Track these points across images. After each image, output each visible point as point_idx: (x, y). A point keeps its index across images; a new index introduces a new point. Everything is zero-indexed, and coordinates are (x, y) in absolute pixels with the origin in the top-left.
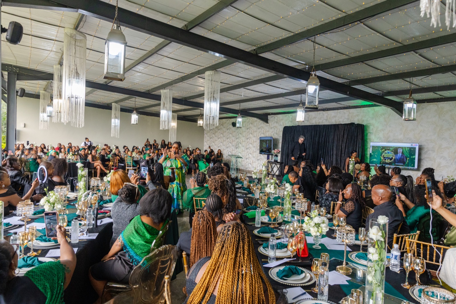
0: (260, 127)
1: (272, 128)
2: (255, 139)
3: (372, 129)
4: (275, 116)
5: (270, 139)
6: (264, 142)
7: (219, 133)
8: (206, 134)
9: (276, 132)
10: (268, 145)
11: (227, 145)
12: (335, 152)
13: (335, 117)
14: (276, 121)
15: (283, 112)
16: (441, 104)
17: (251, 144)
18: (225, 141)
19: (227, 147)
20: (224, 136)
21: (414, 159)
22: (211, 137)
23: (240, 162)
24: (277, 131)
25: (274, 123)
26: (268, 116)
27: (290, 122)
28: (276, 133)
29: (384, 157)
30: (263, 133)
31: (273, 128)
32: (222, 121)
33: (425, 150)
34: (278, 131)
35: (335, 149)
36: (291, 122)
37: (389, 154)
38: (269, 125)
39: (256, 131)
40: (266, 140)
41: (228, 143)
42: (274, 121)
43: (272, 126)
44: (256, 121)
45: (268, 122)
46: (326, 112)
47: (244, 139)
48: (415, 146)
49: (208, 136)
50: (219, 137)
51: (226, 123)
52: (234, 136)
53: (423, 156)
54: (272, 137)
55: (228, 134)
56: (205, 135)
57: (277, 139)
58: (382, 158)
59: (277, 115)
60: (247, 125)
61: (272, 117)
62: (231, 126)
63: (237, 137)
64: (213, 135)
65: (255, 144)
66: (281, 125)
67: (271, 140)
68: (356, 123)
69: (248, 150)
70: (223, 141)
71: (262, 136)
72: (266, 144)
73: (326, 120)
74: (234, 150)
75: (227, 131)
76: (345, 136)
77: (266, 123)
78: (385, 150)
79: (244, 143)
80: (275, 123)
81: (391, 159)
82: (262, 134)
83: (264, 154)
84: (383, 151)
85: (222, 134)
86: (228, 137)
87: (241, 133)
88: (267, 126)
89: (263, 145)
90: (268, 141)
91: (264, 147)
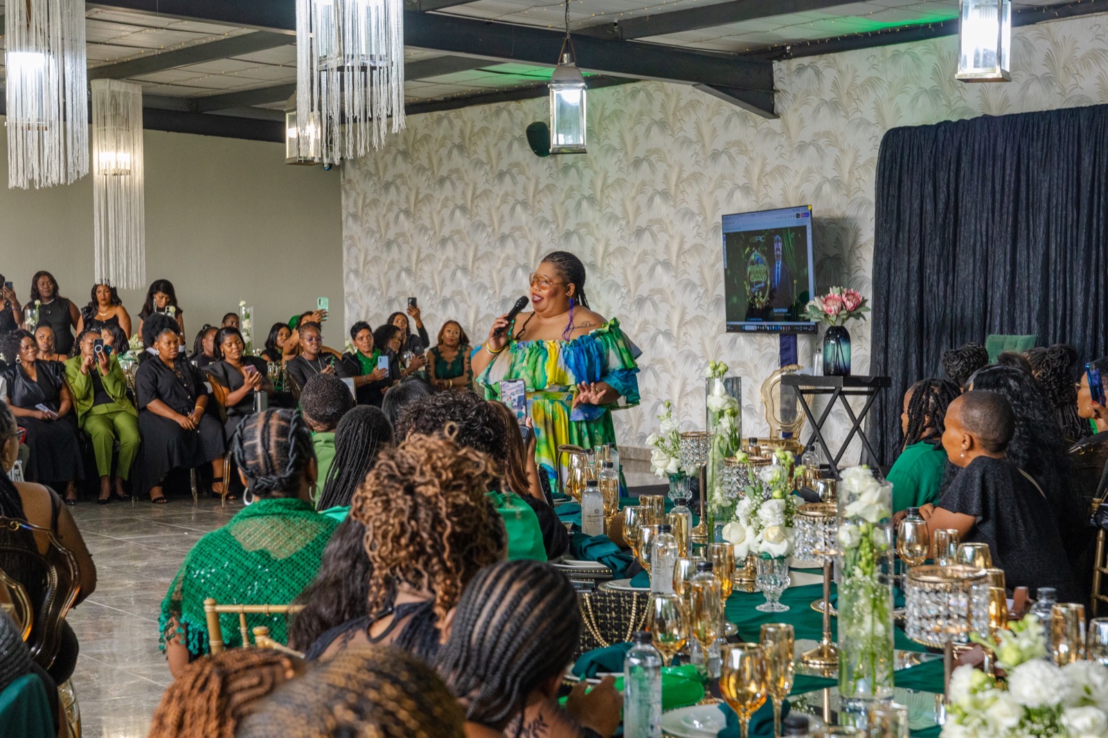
0: (719, 145)
1: (802, 147)
2: (688, 231)
4: (821, 61)
5: (790, 222)
6: (757, 245)
7: (444, 204)
8: (355, 216)
9: (830, 174)
10: (779, 265)
14: (829, 95)
15: (874, 34)
17: (666, 265)
18: (488, 256)
20: (479, 226)
22: (391, 235)
24: (837, 163)
25: (817, 110)
26: (776, 65)
27: (924, 100)
28: (837, 183)
30: (746, 189)
31: (812, 150)
32: (458, 123)
34: (847, 163)
36: (935, 94)
38: (786, 129)
39: (696, 177)
40: (771, 234)
41: (507, 272)
42: (815, 101)
43: (807, 136)
44: (693, 105)
45: (779, 107)
49: (370, 232)
50: (446, 232)
51: (484, 131)
52: (544, 222)
54: (803, 211)
55: (506, 209)
56: (350, 228)
57: (844, 219)
59: (836, 55)
60: (629, 139)
61: (801, 69)
62: (520, 155)
64: (406, 224)
65: (692, 268)
67: (804, 228)
69: (648, 311)
70: (476, 259)
71: (742, 204)
72: (771, 262)
75: (499, 190)
77: (759, 119)
79: (617, 263)
80: (825, 111)
82: (738, 195)
83: (760, 330)
85: (463, 209)
86: (506, 230)
87: (591, 200)
88: (771, 133)
89: (749, 269)
90: (778, 241)
91: (752, 285)
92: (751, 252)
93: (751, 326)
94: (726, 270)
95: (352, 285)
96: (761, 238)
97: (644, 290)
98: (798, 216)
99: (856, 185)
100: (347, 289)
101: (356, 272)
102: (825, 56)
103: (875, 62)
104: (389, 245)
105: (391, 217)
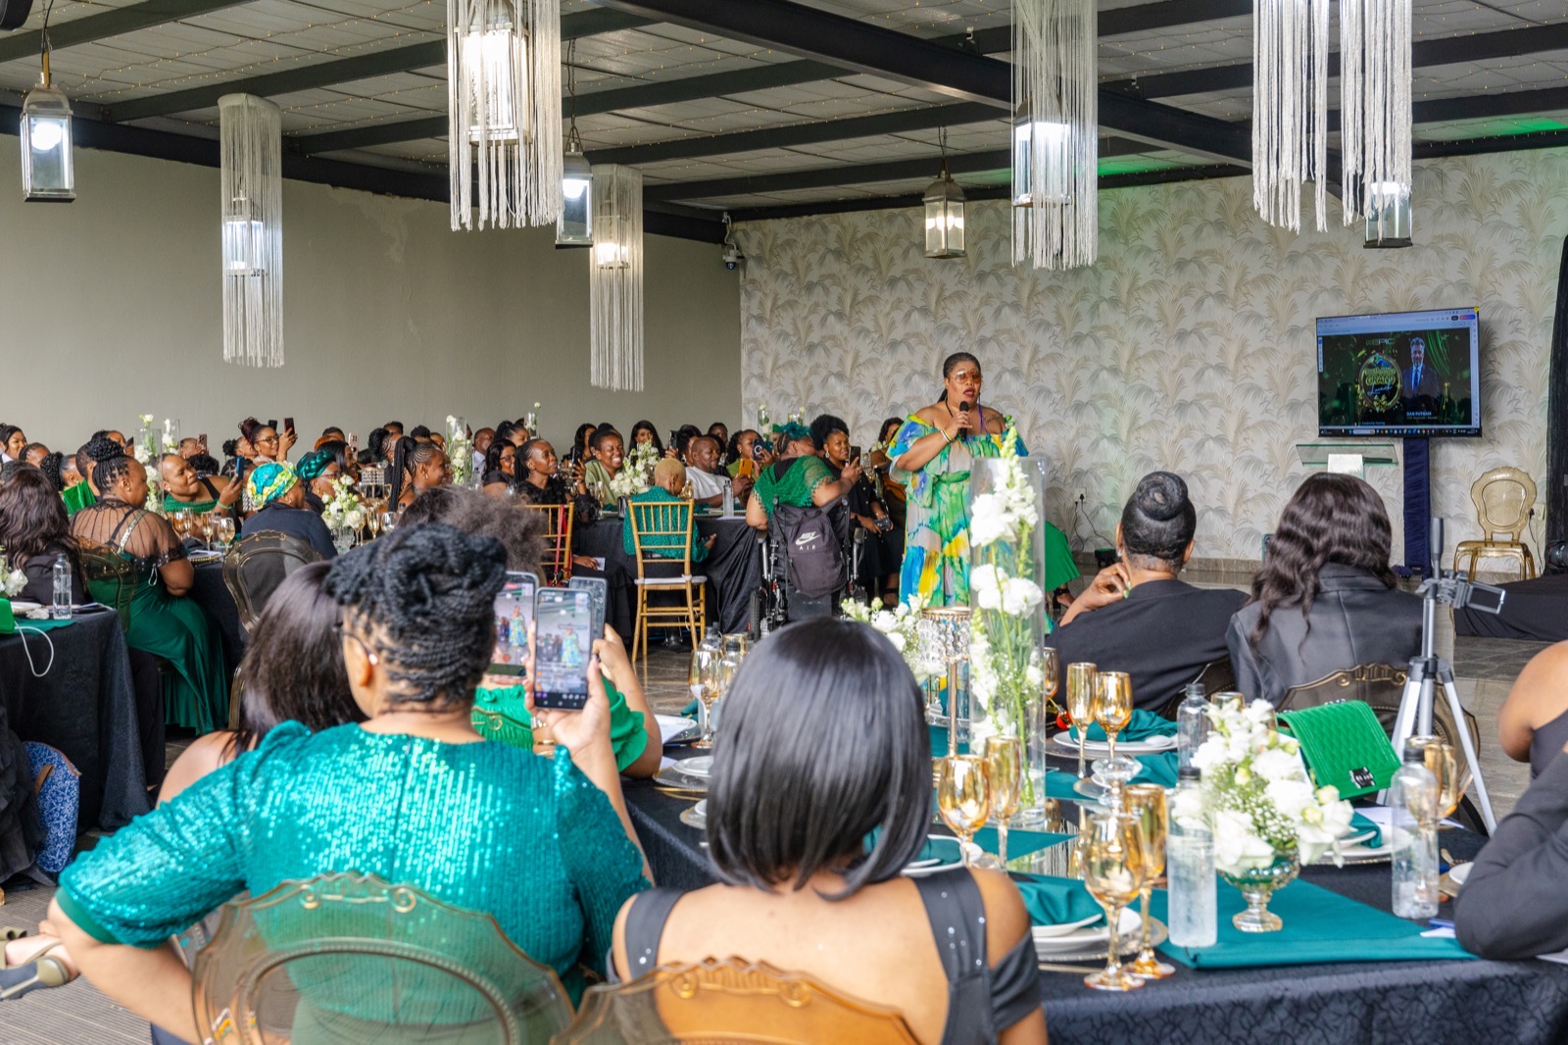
6: (1380, 349)
8: (760, 319)
9: (1454, 277)
10: (1418, 367)
14: (1452, 198)
15: (1522, 136)
17: (1220, 368)
22: (814, 339)
24: (1464, 266)
28: (1463, 286)
30: (1337, 292)
39: (1265, 279)
42: (1436, 203)
47: (1144, 338)
49: (783, 336)
56: (751, 330)
59: (1468, 158)
63: (1084, 329)
64: (836, 327)
65: (1259, 374)
67: (1466, 332)
71: (1330, 308)
79: (1149, 367)
82: (1324, 297)
83: (1379, 435)
85: (924, 311)
87: (1114, 302)
89: (1364, 372)
90: (1418, 343)
91: (1367, 389)
92: (1369, 354)
93: (1358, 429)
94: (1320, 375)
95: (754, 390)
96: (1386, 341)
97: (1187, 395)
98: (1455, 318)
99: (1491, 288)
100: (745, 395)
101: (761, 378)
102: (1451, 158)
103: (1521, 165)
104: (811, 348)
105: (815, 319)
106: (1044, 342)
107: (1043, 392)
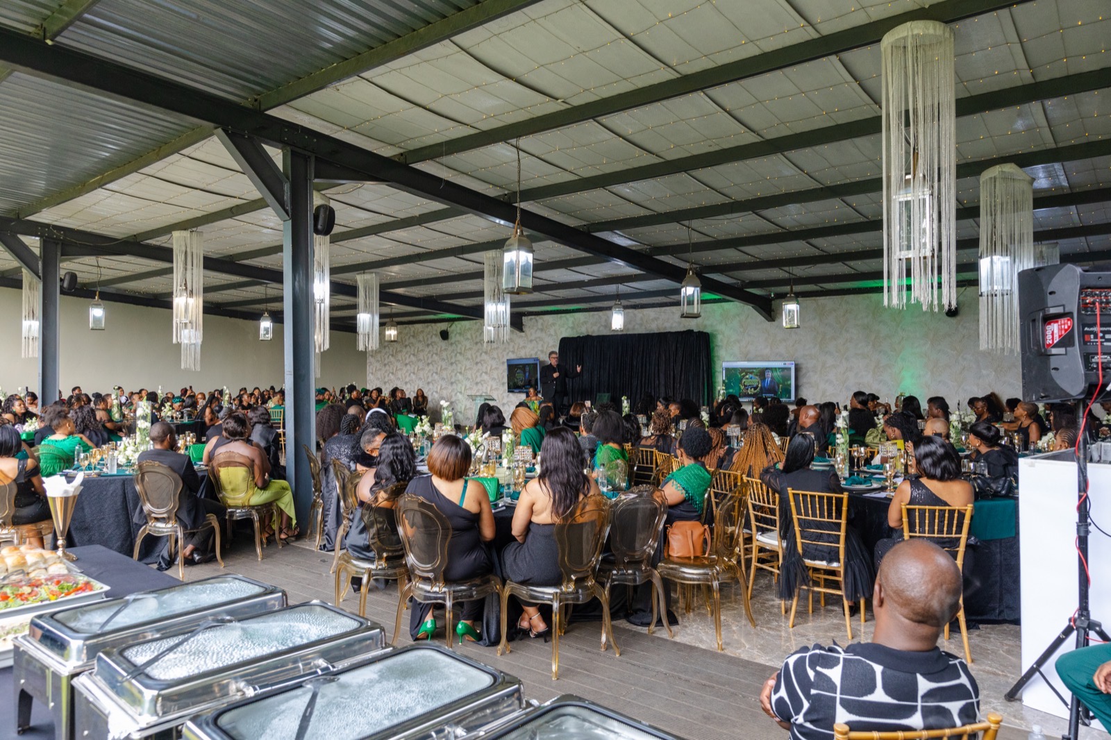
1: (531, 341)
2: (494, 363)
3: (721, 340)
4: (538, 318)
5: (531, 362)
6: (519, 368)
7: (407, 353)
8: (372, 356)
9: (540, 349)
10: (527, 374)
11: (428, 377)
12: (662, 382)
13: (656, 319)
14: (540, 327)
15: (555, 311)
16: (822, 300)
17: (486, 373)
18: (423, 369)
19: (428, 383)
20: (420, 360)
21: (790, 385)
22: (386, 362)
23: (460, 412)
24: (542, 346)
25: (536, 331)
26: (524, 318)
27: (569, 330)
28: (542, 351)
29: (745, 386)
30: (513, 352)
31: (534, 342)
32: (413, 329)
33: (804, 371)
35: (662, 375)
36: (573, 328)
37: (753, 380)
38: (526, 335)
39: (497, 348)
40: (524, 366)
41: (430, 374)
42: (535, 328)
43: (533, 338)
45: (524, 329)
46: (640, 310)
47: (468, 364)
48: (789, 366)
49: (378, 361)
50: (407, 361)
51: (422, 332)
52: (443, 359)
53: (803, 381)
54: (537, 359)
55: (430, 355)
56: (370, 360)
58: (742, 387)
59: (543, 316)
60: (474, 336)
61: (531, 319)
62: (438, 339)
63: (453, 360)
64: (392, 359)
65: (495, 374)
66: (551, 335)
67: (536, 364)
68: (696, 330)
69: (480, 386)
70: (418, 370)
71: (512, 356)
72: (525, 373)
73: (641, 325)
74: (446, 388)
75: (427, 350)
76: (680, 354)
77: (518, 332)
78: (746, 374)
79: (469, 372)
80: (539, 331)
81: (755, 388)
82: (511, 353)
83: (520, 392)
84: (744, 376)
85: (414, 355)
86: (429, 361)
87: (460, 353)
88: (522, 337)
89: (517, 374)
90: (527, 367)
91: (517, 379)
92: (517, 370)
93: (517, 391)
94: (508, 375)
95: (370, 377)
96: (521, 366)
97: (478, 380)
98: (535, 360)
100: (368, 378)
101: (372, 373)
103: (553, 319)
104: (385, 365)
105: (386, 356)
106: (444, 364)
107: (443, 379)
